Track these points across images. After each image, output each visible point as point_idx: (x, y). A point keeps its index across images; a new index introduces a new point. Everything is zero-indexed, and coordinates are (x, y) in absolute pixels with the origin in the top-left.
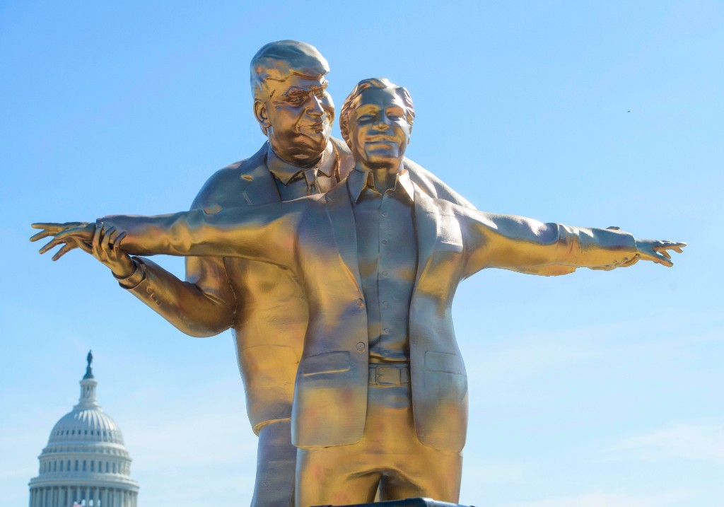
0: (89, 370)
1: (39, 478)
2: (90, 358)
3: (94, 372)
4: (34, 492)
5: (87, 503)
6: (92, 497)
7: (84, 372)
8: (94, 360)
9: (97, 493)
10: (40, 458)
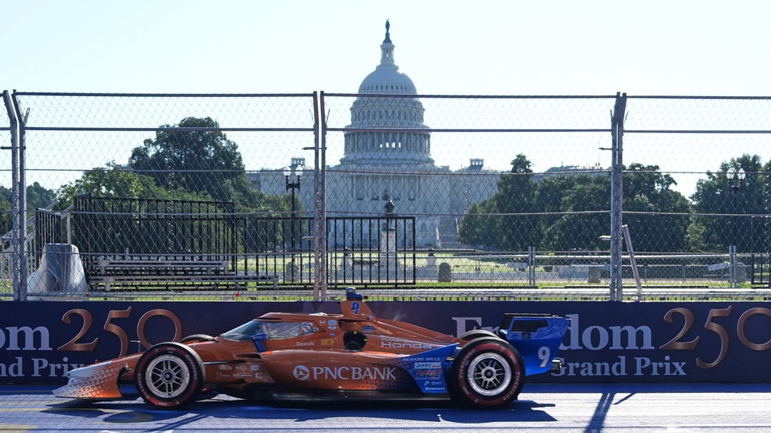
0: (387, 35)
1: (352, 125)
2: (388, 25)
3: (391, 38)
4: (348, 137)
5: (390, 145)
6: (393, 140)
7: (384, 37)
8: (390, 27)
9: (398, 137)
10: (351, 109)
